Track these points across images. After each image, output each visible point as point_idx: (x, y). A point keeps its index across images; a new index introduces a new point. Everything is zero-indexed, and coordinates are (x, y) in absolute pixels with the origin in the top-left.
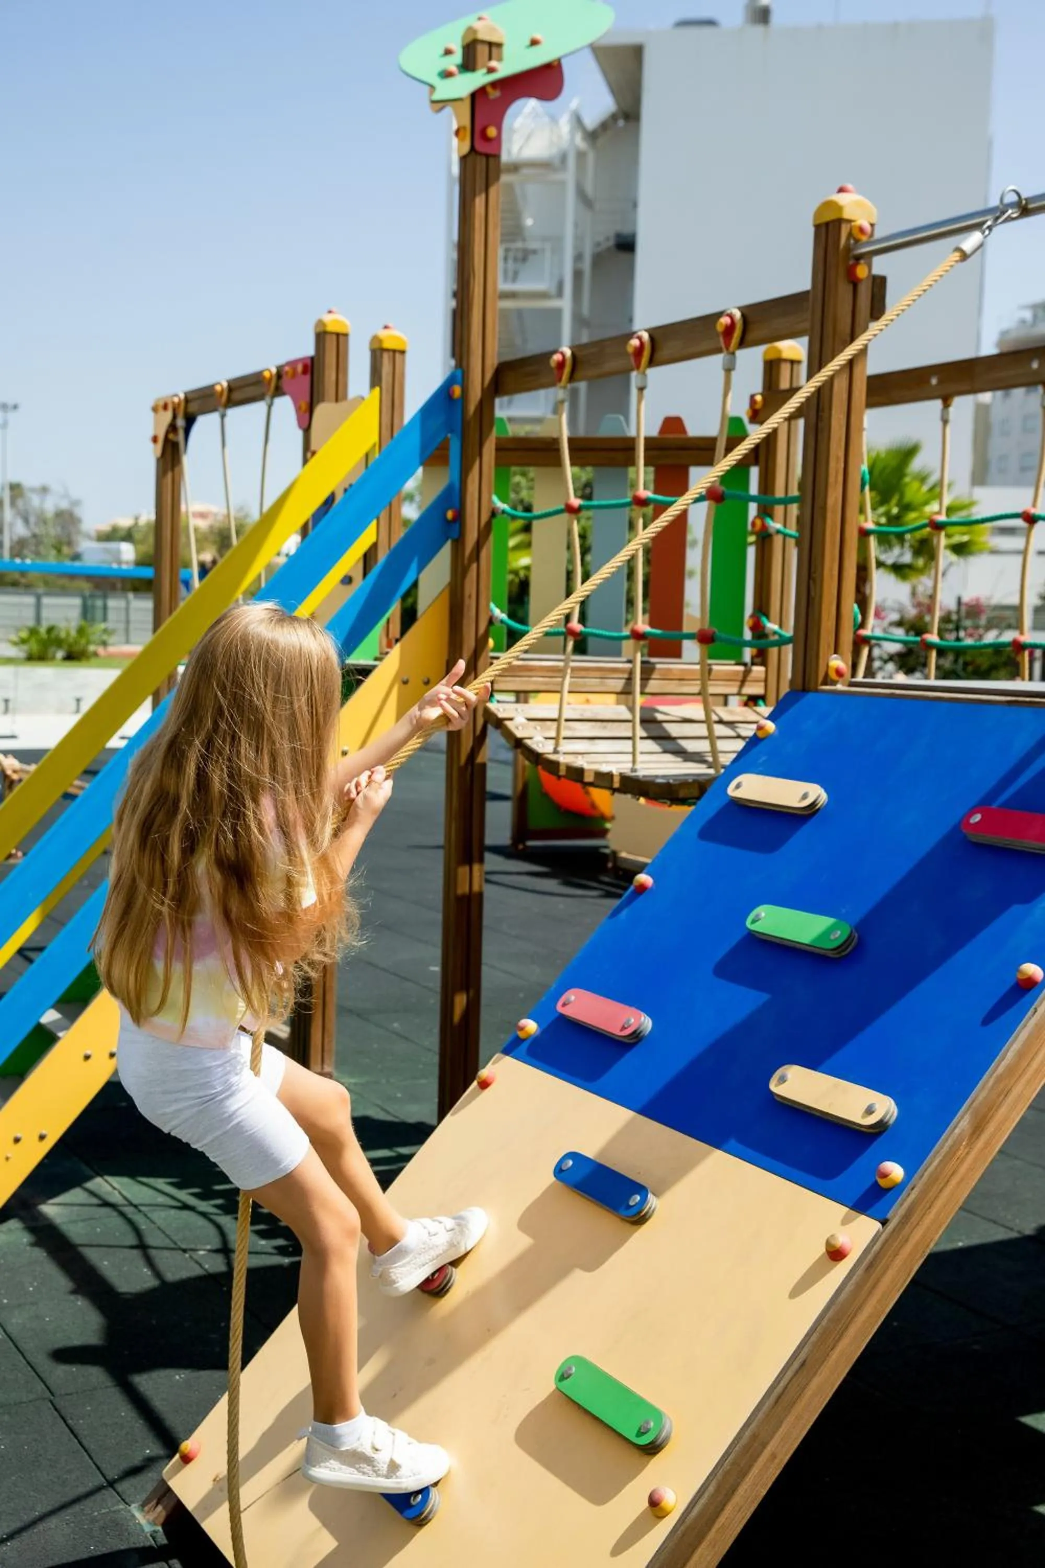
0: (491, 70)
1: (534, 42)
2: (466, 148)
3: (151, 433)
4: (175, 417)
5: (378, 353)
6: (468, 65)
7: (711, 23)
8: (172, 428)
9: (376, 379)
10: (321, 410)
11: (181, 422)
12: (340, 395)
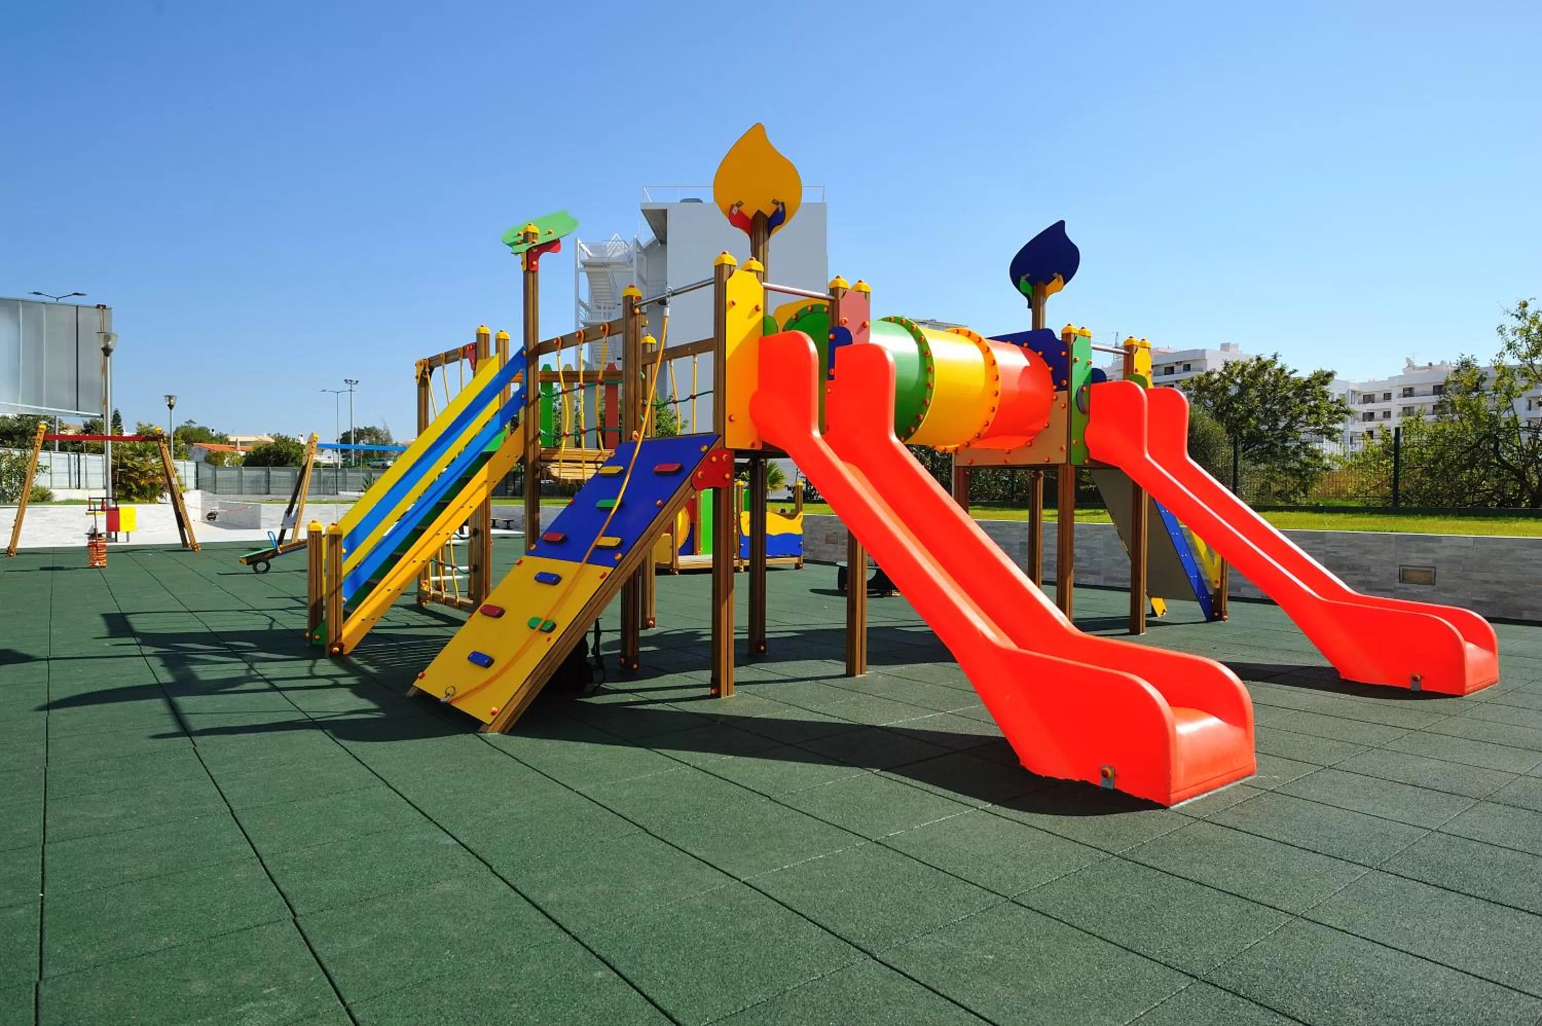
0: (533, 243)
1: (550, 233)
2: (525, 269)
3: (415, 374)
4: (425, 368)
5: (498, 341)
6: (525, 240)
7: (699, 201)
8: (424, 372)
9: (497, 351)
10: (479, 362)
11: (428, 370)
12: (487, 355)
